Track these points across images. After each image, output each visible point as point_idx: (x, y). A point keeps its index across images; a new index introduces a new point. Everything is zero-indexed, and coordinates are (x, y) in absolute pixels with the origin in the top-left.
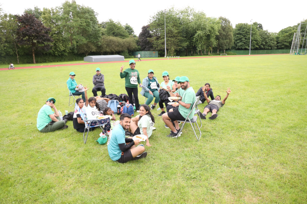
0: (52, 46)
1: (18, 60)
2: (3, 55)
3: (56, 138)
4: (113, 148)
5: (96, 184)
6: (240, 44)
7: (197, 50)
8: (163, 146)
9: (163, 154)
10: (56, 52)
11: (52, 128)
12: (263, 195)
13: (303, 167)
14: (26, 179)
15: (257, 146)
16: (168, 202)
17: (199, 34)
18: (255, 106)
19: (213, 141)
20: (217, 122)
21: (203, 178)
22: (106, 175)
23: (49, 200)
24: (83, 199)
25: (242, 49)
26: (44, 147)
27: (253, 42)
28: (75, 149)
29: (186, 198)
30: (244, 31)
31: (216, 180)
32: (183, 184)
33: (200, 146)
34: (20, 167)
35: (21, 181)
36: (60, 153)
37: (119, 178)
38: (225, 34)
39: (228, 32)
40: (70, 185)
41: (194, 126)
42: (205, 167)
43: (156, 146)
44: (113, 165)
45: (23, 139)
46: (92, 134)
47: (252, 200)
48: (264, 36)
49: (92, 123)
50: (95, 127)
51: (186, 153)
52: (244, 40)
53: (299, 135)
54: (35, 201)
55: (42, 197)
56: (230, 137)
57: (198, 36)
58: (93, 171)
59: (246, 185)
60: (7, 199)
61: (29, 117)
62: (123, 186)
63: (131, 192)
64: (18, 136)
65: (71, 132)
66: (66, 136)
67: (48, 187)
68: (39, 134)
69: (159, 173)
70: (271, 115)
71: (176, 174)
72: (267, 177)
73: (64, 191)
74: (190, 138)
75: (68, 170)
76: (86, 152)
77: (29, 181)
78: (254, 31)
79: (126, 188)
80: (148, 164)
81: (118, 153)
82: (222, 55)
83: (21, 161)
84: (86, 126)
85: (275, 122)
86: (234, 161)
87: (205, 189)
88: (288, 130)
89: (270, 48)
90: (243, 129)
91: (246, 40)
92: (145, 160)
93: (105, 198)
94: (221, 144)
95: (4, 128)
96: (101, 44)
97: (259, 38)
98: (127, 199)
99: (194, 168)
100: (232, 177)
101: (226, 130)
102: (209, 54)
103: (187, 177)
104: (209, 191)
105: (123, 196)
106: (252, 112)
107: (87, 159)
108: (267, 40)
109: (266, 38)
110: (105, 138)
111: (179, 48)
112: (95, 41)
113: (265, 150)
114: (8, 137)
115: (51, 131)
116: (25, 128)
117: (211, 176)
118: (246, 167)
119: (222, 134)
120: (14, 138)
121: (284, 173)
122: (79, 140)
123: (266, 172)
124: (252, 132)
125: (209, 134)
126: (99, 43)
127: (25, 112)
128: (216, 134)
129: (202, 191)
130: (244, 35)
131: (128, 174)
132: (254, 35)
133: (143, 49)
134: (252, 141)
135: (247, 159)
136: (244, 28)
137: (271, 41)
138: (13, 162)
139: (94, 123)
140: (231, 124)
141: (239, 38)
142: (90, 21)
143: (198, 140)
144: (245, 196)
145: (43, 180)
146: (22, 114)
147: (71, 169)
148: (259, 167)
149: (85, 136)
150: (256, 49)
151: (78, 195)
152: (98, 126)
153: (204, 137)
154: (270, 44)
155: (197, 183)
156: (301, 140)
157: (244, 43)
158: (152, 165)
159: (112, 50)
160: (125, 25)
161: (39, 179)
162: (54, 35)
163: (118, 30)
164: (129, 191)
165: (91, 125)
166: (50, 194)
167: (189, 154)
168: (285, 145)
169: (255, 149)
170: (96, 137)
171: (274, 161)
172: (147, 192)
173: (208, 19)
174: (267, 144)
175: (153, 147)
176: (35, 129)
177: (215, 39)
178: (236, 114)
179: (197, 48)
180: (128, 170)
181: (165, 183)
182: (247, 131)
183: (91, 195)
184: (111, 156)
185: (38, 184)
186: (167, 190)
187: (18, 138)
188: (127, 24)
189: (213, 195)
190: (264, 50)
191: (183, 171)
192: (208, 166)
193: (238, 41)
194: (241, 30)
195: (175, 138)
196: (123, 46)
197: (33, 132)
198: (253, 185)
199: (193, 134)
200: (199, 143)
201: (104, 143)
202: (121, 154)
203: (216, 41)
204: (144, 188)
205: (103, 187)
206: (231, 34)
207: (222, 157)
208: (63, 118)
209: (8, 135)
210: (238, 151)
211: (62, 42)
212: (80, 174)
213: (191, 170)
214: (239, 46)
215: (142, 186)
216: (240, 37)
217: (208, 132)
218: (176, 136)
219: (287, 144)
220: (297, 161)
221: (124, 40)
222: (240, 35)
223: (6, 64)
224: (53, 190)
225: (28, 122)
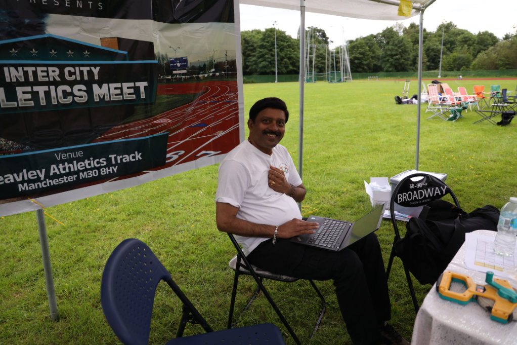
6: (264, 63)
25: (266, 73)
30: (268, 42)
52: (268, 58)
78: (287, 42)
130: (269, 49)
132: (285, 49)
136: (269, 36)
141: (261, 54)
157: (270, 62)
193: (260, 60)
194: (266, 40)
214: (261, 68)
216: (264, 52)
222: (263, 48)
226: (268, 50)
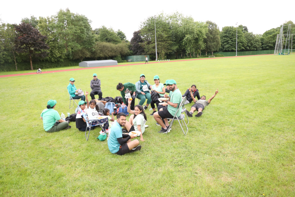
0: (48, 53)
1: (16, 67)
2: (2, 63)
3: (62, 137)
4: (112, 143)
5: (99, 172)
6: (227, 46)
7: (186, 53)
8: (154, 140)
9: (155, 147)
10: (53, 59)
11: (57, 128)
12: (237, 175)
13: (271, 153)
14: (40, 170)
15: (236, 138)
16: (159, 183)
17: (188, 38)
18: (237, 104)
19: (198, 135)
20: (202, 119)
21: (188, 164)
22: (107, 165)
23: (62, 185)
24: (90, 183)
25: (229, 51)
26: (52, 144)
27: (239, 44)
28: (79, 145)
29: (174, 180)
30: (230, 34)
31: (199, 166)
32: (172, 169)
33: (187, 139)
34: (33, 161)
35: (36, 172)
36: (67, 149)
37: (118, 167)
38: (212, 37)
39: (215, 35)
40: (78, 173)
41: (181, 123)
42: (190, 156)
43: (149, 141)
44: (112, 157)
45: (32, 138)
46: (93, 133)
47: (227, 179)
48: (249, 38)
49: (93, 122)
50: (95, 126)
51: (174, 145)
52: (230, 43)
53: (272, 128)
54: (50, 186)
55: (56, 183)
56: (213, 131)
57: (187, 39)
58: (97, 162)
59: (223, 168)
60: (27, 186)
61: (35, 120)
62: (123, 173)
63: (129, 177)
64: (28, 137)
65: (74, 131)
66: (70, 134)
67: (60, 175)
68: (46, 133)
69: (152, 162)
70: (250, 112)
71: (166, 162)
72: (241, 162)
73: (73, 178)
74: (179, 133)
75: (75, 162)
76: (89, 148)
77: (43, 171)
78: (240, 34)
79: (125, 175)
80: (142, 155)
81: (117, 147)
82: (210, 57)
83: (34, 156)
84: (88, 125)
85: (253, 117)
86: (215, 150)
87: (190, 173)
88: (264, 123)
89: (256, 49)
90: (224, 124)
91: (233, 43)
92: (140, 152)
93: (108, 182)
94: (205, 137)
95: (14, 129)
96: (95, 50)
97: (244, 40)
98: (126, 182)
99: (181, 157)
100: (213, 163)
101: (209, 125)
102: (198, 56)
103: (175, 164)
104: (193, 174)
105: (123, 180)
106: (233, 109)
107: (91, 153)
108: (252, 41)
109: (251, 40)
110: (105, 135)
111: (169, 51)
112: (89, 47)
113: (242, 141)
114: (18, 137)
115: (56, 131)
116: (33, 130)
117: (195, 163)
118: (224, 155)
119: (206, 129)
120: (24, 137)
121: (255, 158)
122: (82, 138)
123: (241, 159)
124: (232, 127)
125: (195, 129)
126: (93, 49)
127: (30, 116)
128: (201, 129)
129: (187, 175)
131: (126, 164)
132: (239, 37)
133: (135, 54)
134: (231, 134)
135: (226, 149)
136: (230, 31)
137: (256, 42)
138: (27, 157)
139: (94, 122)
140: (214, 120)
141: (225, 40)
142: (84, 28)
143: (185, 135)
144: (223, 177)
145: (55, 171)
146: (28, 118)
147: (77, 161)
148: (235, 155)
149: (87, 135)
150: (243, 50)
151: (85, 181)
152: (98, 125)
153: (190, 132)
154: (255, 45)
155: (183, 169)
156: (273, 132)
157: (231, 45)
158: (145, 156)
159: (106, 55)
160: (117, 31)
161: (51, 170)
162: (50, 42)
163: (110, 36)
164: (127, 177)
165: (92, 125)
166: (62, 181)
167: (177, 147)
168: (259, 137)
169: (233, 140)
170: (97, 135)
171: (248, 149)
172: (142, 177)
173: (195, 23)
174: (244, 136)
175: (146, 142)
176: (42, 130)
177: (203, 42)
178: (220, 112)
179: (187, 51)
180: (126, 160)
181: (157, 169)
182: (228, 126)
183: (96, 180)
184: (111, 149)
185: (51, 173)
186: (159, 175)
187: (28, 138)
188: (119, 30)
189: (196, 177)
190: (250, 51)
191: (171, 160)
192: (193, 155)
193: (225, 44)
194: (228, 33)
195: (165, 134)
196: (115, 51)
197: (40, 132)
198: (229, 169)
199: (181, 130)
200: (186, 137)
201: (104, 139)
202: (119, 147)
203: (204, 43)
204: (140, 173)
205: (106, 174)
206: (218, 37)
207: (205, 147)
208: (66, 119)
209: (18, 136)
210: (219, 143)
211: (58, 49)
212: (86, 165)
213: (179, 159)
214: (226, 48)
215: (138, 172)
216: (227, 40)
217: (194, 127)
218: (166, 132)
219: (261, 136)
220: (268, 149)
221: (117, 45)
222: (227, 37)
223: (5, 71)
224: (64, 178)
225: (35, 124)
226: (229, 38)
